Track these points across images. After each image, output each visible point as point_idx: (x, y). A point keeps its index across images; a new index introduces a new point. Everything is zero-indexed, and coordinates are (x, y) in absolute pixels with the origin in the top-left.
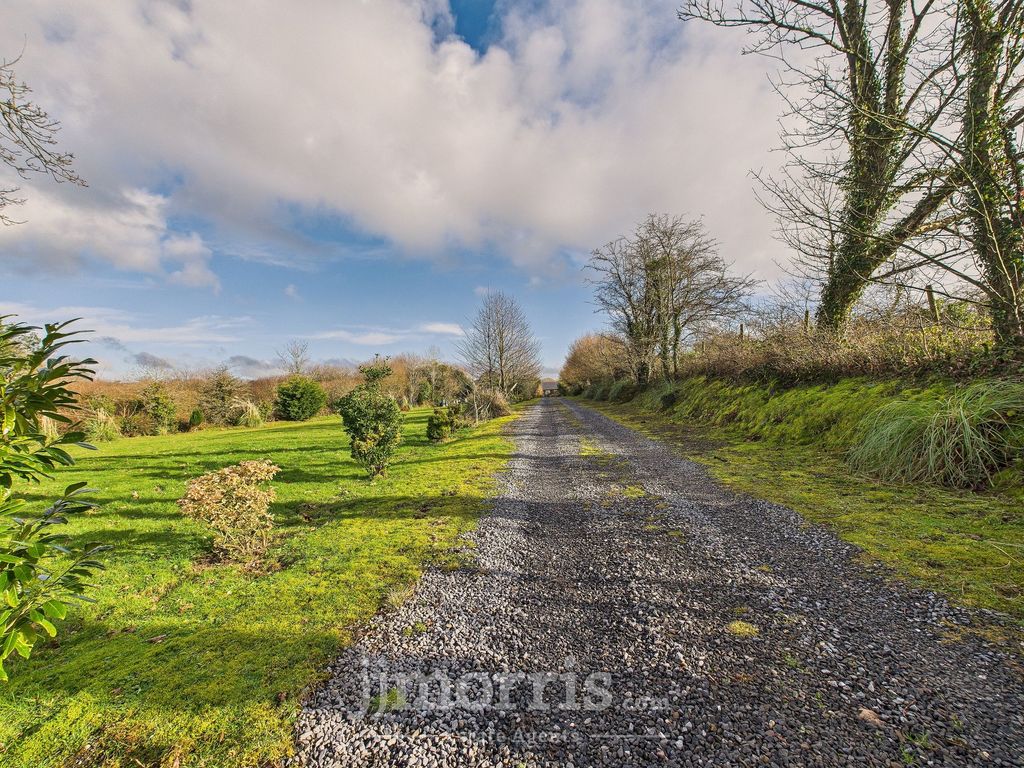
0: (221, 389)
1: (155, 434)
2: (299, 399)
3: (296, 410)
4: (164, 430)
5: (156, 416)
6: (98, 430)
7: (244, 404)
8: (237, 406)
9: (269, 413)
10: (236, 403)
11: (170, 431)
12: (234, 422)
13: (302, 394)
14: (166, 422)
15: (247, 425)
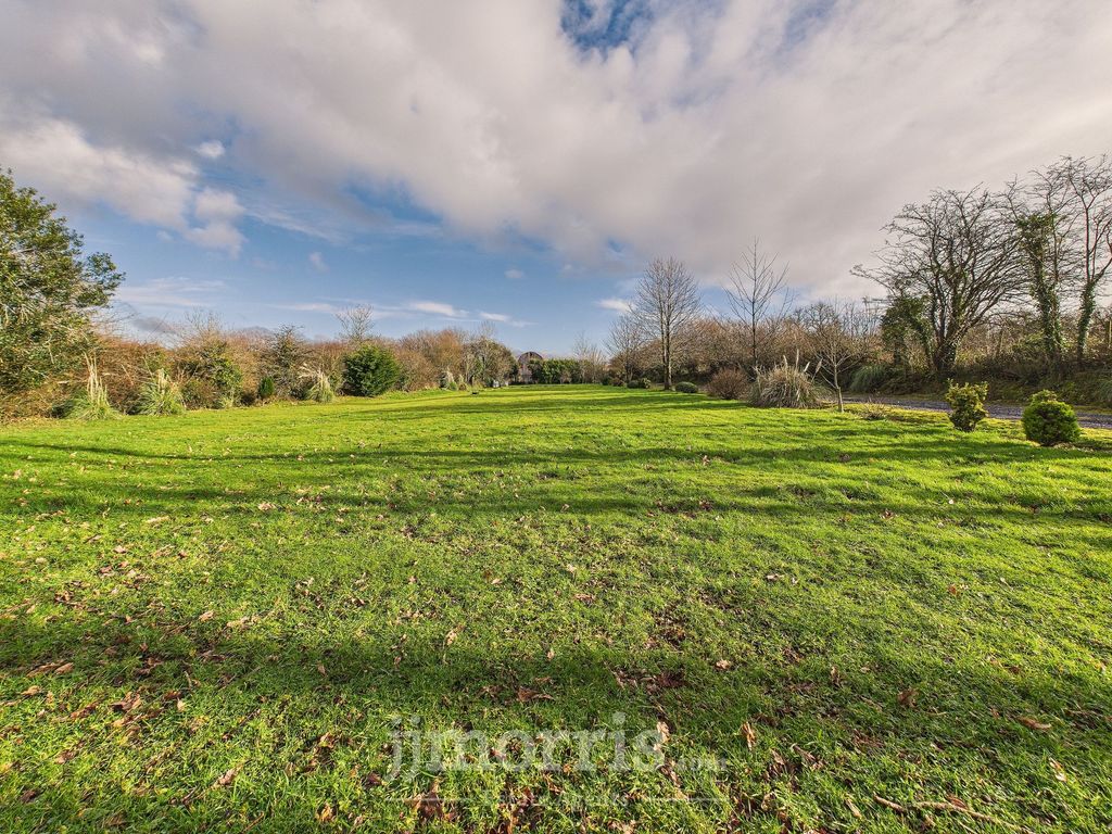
0: (284, 354)
1: (216, 406)
2: (373, 371)
3: (369, 383)
4: (229, 402)
5: (220, 384)
6: (158, 400)
7: (312, 374)
8: (305, 375)
9: (339, 385)
10: (305, 372)
11: (235, 404)
12: (300, 395)
13: (377, 366)
14: (232, 392)
15: (318, 399)
